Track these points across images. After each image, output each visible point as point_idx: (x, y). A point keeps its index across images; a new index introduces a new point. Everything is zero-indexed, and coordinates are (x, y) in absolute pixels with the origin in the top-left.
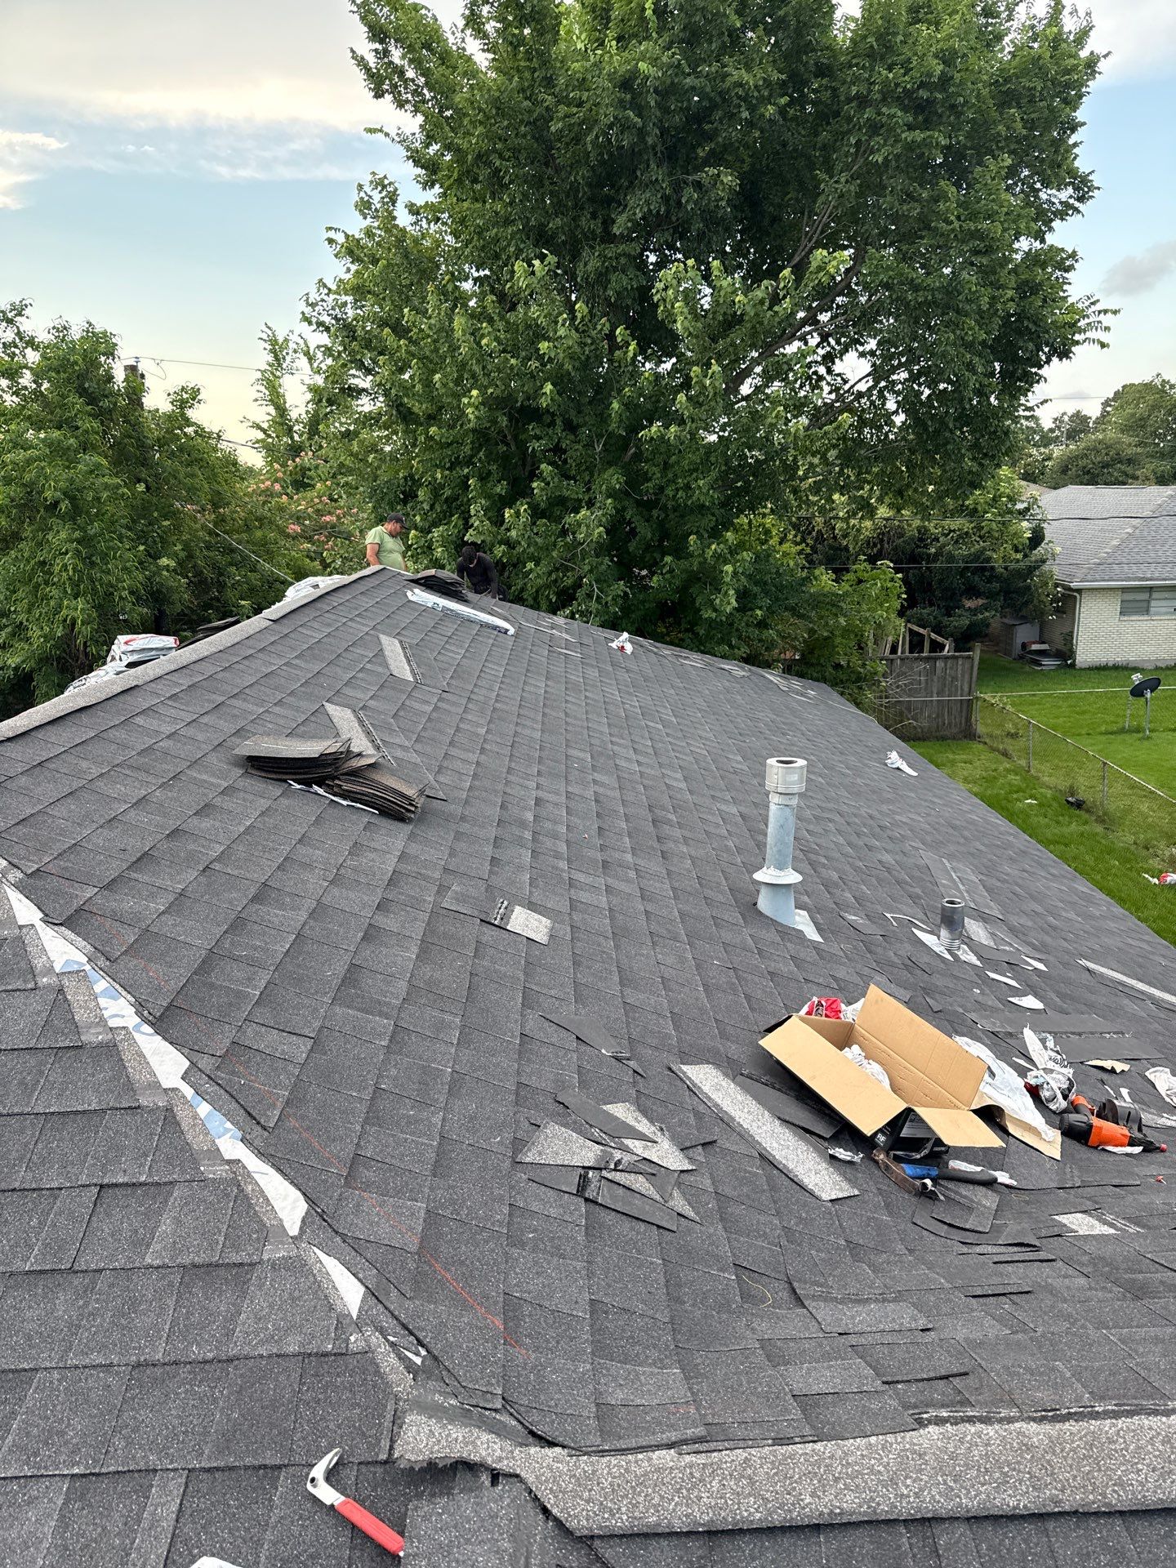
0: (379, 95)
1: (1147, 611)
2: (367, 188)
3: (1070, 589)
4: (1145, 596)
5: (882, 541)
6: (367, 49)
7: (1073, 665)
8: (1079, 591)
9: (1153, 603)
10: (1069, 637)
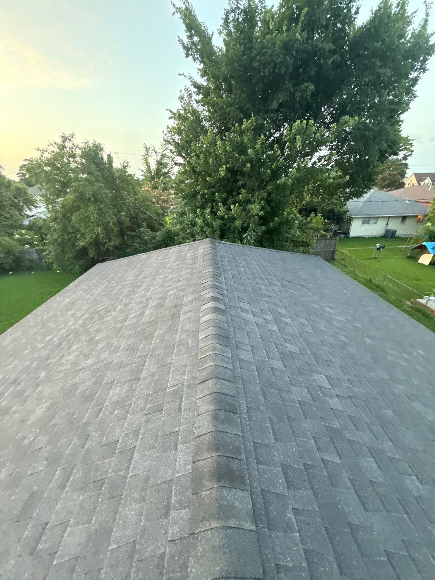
0: (187, 56)
1: (369, 223)
2: (183, 92)
3: (351, 217)
4: (369, 219)
7: (349, 236)
8: (353, 218)
9: (370, 221)
10: (349, 229)
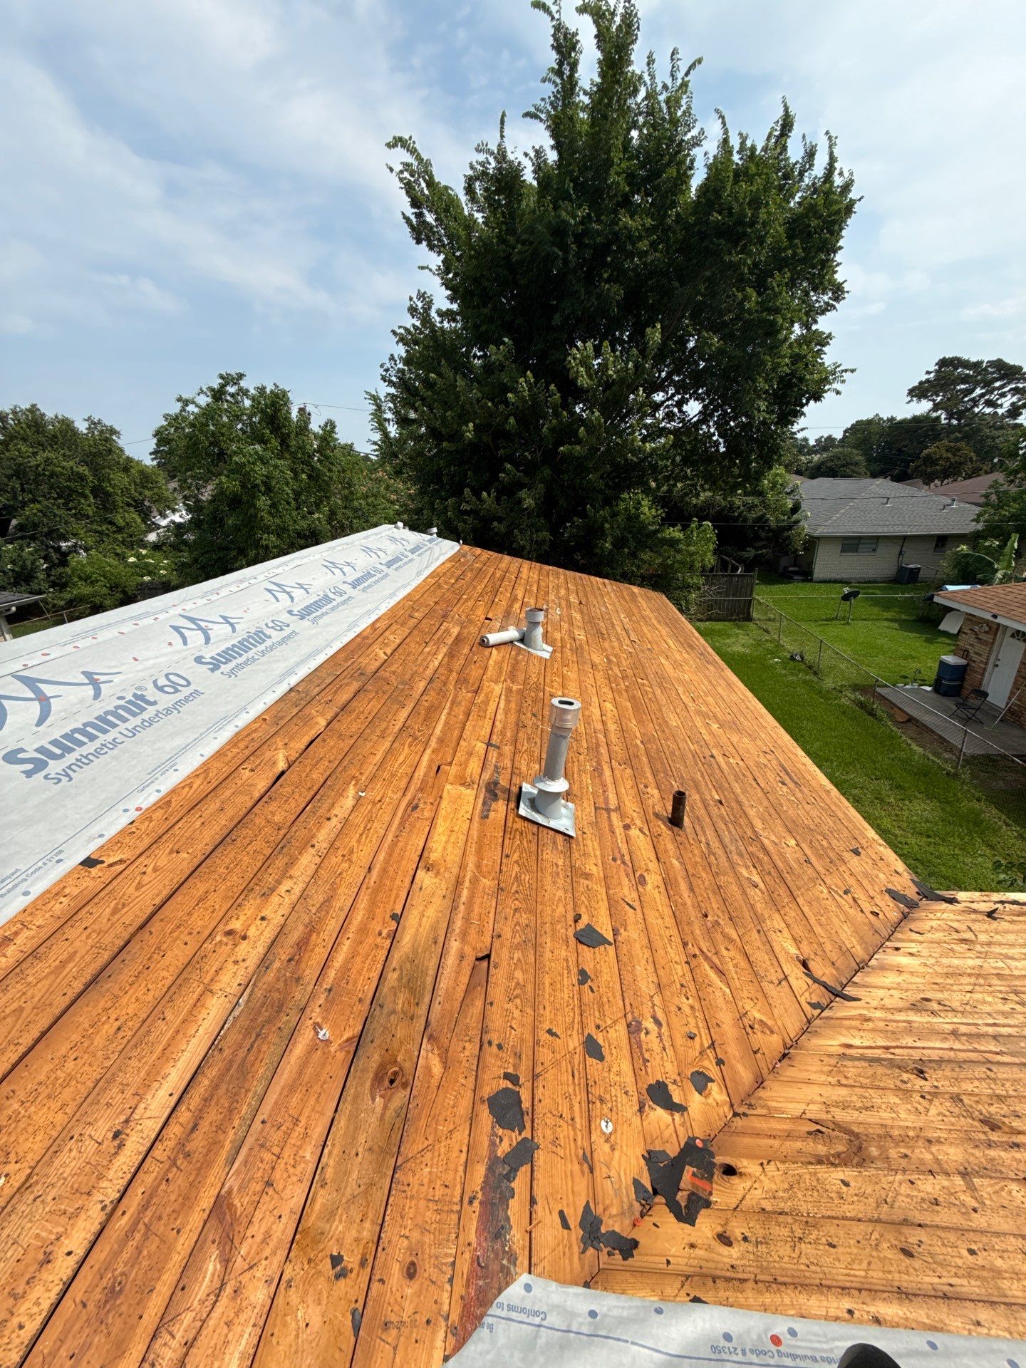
1: (856, 551)
3: (813, 538)
4: (856, 541)
6: (410, 212)
7: (812, 578)
8: (818, 538)
9: (860, 547)
10: (810, 564)
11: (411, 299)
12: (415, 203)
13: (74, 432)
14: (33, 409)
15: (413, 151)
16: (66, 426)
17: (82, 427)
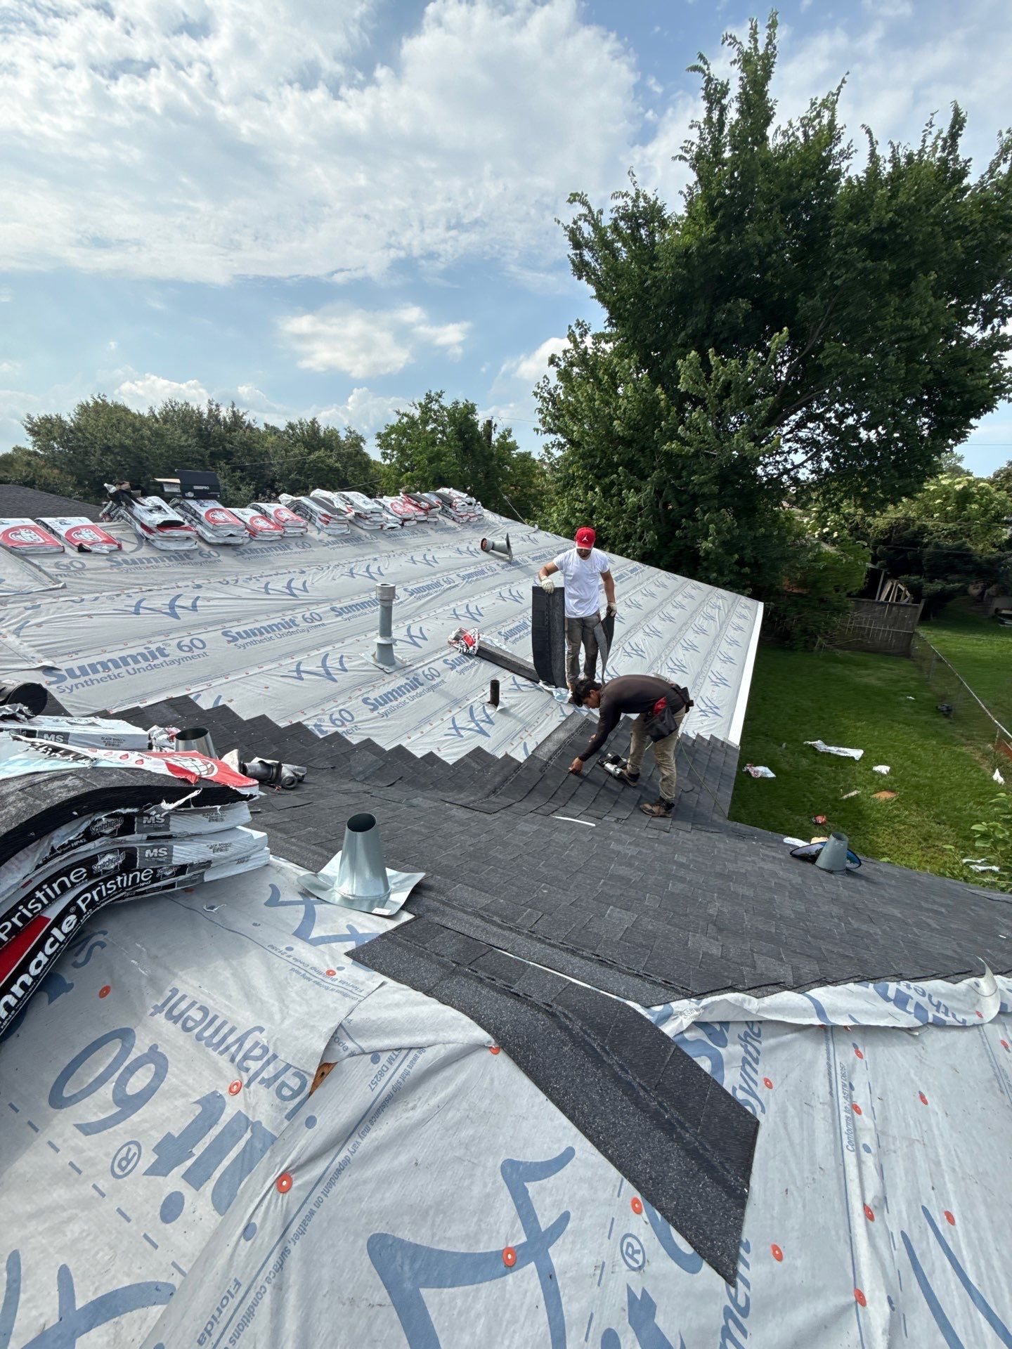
0: (580, 278)
2: (573, 328)
5: (891, 532)
6: (572, 252)
11: (570, 327)
12: (577, 245)
13: (337, 437)
14: (314, 422)
15: (585, 203)
16: (333, 434)
17: (343, 436)
